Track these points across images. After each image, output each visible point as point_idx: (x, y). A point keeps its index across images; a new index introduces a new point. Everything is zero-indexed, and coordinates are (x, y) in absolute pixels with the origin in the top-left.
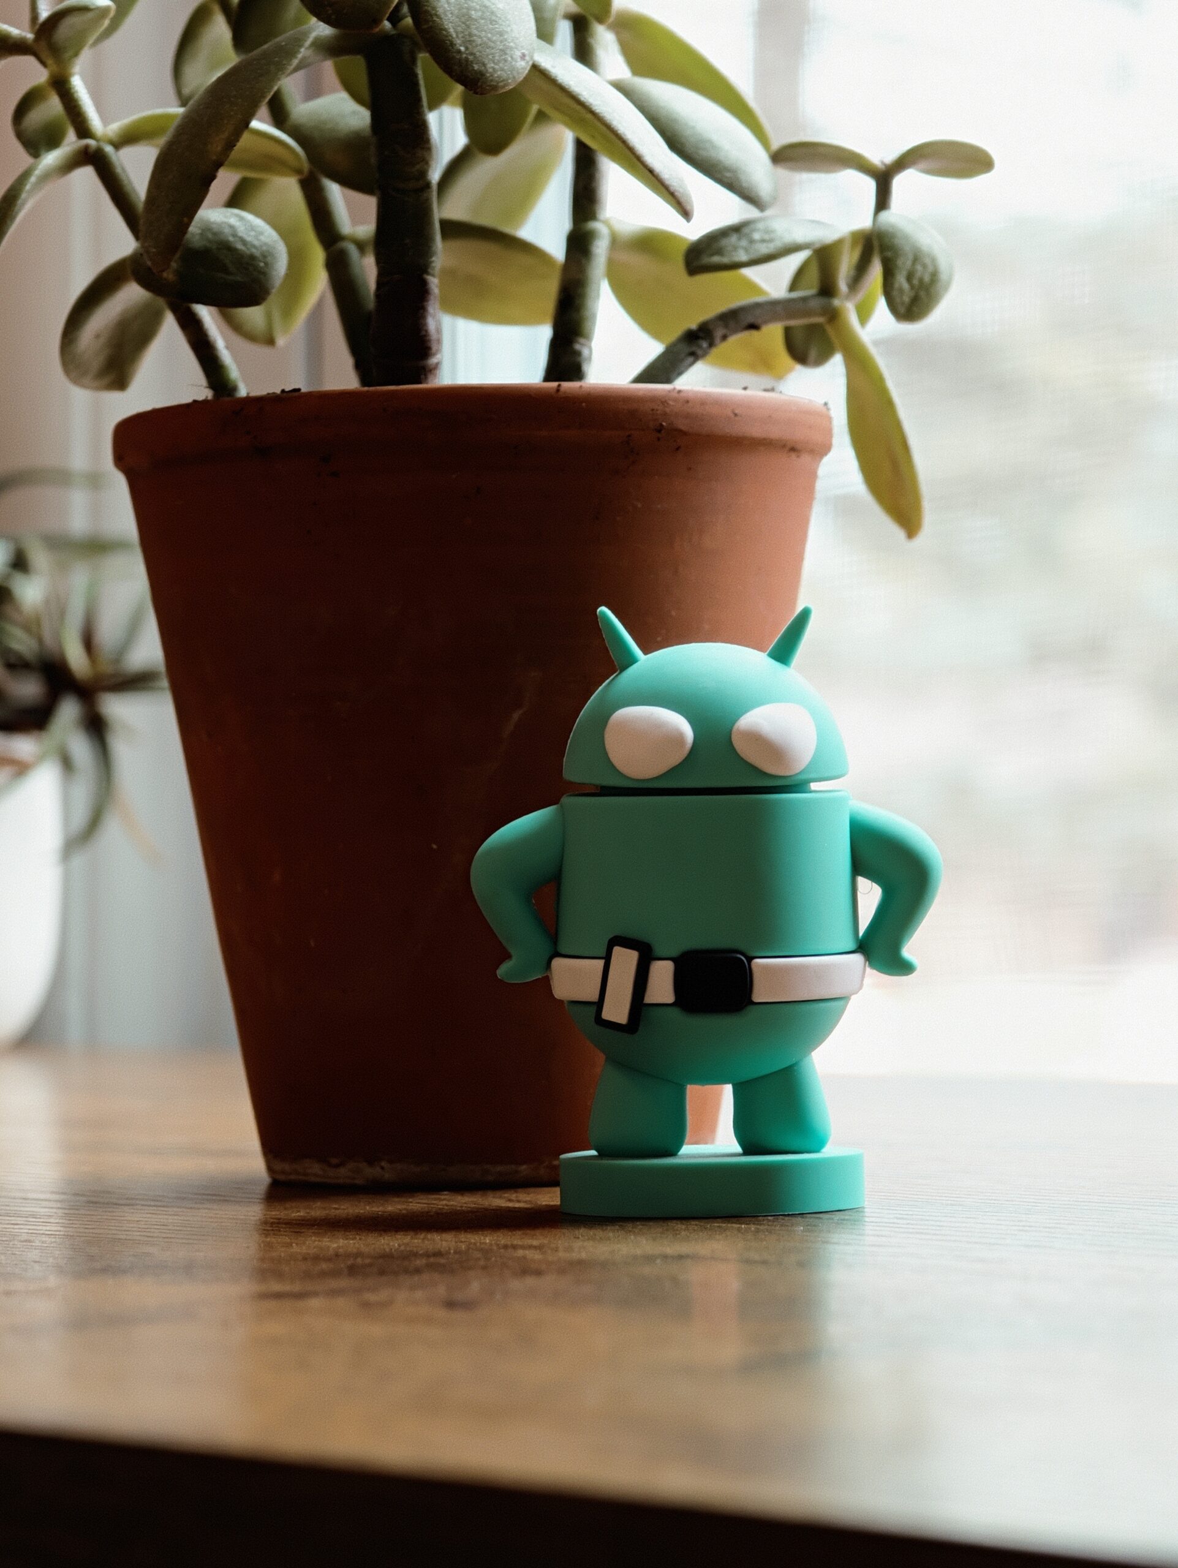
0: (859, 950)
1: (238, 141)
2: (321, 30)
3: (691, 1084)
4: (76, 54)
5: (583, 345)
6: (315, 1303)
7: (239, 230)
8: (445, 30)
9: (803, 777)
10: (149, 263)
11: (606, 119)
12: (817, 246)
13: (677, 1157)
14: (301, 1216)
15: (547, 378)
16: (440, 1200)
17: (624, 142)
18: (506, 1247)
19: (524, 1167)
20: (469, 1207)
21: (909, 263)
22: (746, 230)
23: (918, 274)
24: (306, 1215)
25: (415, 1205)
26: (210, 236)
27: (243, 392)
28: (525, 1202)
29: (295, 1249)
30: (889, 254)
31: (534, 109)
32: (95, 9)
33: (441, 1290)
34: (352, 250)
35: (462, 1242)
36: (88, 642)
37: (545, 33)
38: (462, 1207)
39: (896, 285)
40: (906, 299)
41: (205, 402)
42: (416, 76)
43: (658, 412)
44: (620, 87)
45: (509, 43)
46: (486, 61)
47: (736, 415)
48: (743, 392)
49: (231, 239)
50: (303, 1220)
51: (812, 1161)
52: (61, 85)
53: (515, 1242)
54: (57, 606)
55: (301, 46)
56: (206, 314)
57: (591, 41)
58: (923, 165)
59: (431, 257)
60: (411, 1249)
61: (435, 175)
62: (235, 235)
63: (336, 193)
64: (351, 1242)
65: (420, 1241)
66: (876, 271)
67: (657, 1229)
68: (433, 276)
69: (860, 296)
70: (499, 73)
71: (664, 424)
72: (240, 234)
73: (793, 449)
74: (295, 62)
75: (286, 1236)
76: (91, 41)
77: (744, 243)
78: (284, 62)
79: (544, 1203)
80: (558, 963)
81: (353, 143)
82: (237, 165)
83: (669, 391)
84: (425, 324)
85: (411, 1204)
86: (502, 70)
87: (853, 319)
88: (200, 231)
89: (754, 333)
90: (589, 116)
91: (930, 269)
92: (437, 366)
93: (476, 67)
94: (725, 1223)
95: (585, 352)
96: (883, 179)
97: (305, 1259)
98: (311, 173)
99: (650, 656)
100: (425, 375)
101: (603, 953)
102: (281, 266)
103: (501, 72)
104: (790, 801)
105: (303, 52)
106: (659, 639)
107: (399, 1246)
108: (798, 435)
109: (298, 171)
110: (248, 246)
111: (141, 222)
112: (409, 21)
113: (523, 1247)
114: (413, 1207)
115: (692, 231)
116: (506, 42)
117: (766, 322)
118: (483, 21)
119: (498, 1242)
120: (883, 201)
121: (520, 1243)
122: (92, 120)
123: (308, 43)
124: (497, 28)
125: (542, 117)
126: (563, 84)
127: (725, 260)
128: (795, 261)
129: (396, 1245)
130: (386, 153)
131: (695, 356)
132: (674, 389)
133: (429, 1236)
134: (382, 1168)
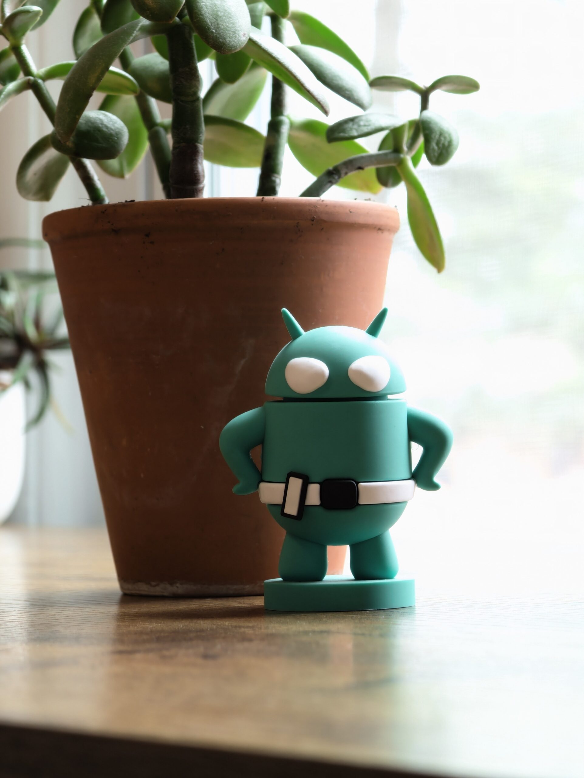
0: (412, 478)
1: (103, 77)
2: (144, 22)
3: (329, 545)
4: (23, 34)
5: (276, 177)
6: (138, 656)
7: (104, 121)
8: (206, 22)
9: (384, 392)
10: (59, 138)
11: (286, 65)
12: (392, 128)
13: (322, 581)
14: (136, 611)
15: (258, 195)
16: (206, 603)
17: (295, 77)
18: (236, 627)
19: (248, 586)
20: (219, 607)
21: (437, 136)
22: (357, 120)
23: (442, 142)
24: (138, 611)
25: (193, 605)
26: (90, 124)
27: (107, 201)
28: (247, 604)
29: (132, 628)
30: (427, 132)
31: (251, 61)
32: (32, 12)
33: (201, 649)
34: (162, 131)
35: (214, 624)
36: (37, 324)
37: (256, 23)
38: (216, 606)
39: (431, 147)
40: (436, 154)
41: (88, 207)
42: (191, 44)
43: (312, 211)
44: (294, 50)
45: (237, 28)
46: (226, 37)
47: (351, 212)
48: (355, 201)
49: (100, 126)
50: (136, 614)
51: (389, 583)
52: (16, 50)
53: (241, 625)
54: (22, 307)
55: (134, 30)
56: (89, 163)
57: (280, 27)
58: (444, 87)
59: (199, 134)
60: (189, 628)
61: (202, 94)
62: (102, 124)
63: (154, 103)
64: (159, 624)
65: (193, 624)
66: (421, 140)
67: (311, 617)
68: (201, 144)
69: (413, 153)
70: (232, 43)
71: (315, 217)
72: (105, 123)
73: (380, 229)
74: (131, 38)
75: (127, 621)
76: (31, 27)
77: (355, 126)
78: (126, 38)
79: (257, 604)
80: (263, 485)
81: (161, 78)
82: (103, 89)
83: (318, 201)
84: (197, 168)
85: (191, 605)
86: (234, 41)
87: (410, 164)
88: (84, 122)
89: (361, 171)
90: (278, 64)
91: (448, 139)
92: (202, 189)
93: (221, 40)
94: (345, 614)
95: (277, 181)
96: (425, 95)
97: (135, 633)
98: (141, 93)
99: (307, 332)
100: (197, 193)
101: (285, 481)
102: (125, 139)
103: (234, 43)
104: (378, 404)
105: (135, 33)
106: (313, 324)
107: (183, 626)
108: (382, 222)
109: (134, 92)
110: (109, 129)
111: (56, 117)
112: (187, 17)
113: (244, 627)
114: (192, 607)
115: (330, 121)
116: (236, 28)
117: (367, 166)
118: (224, 17)
119: (232, 625)
120: (424, 105)
121: (242, 625)
122: (31, 67)
123: (137, 29)
124: (231, 21)
125: (255, 65)
126: (264, 48)
127: (346, 135)
128: (381, 135)
129: (181, 626)
130: (177, 83)
131: (331, 183)
132: (320, 199)
133: (198, 622)
134: (177, 587)
